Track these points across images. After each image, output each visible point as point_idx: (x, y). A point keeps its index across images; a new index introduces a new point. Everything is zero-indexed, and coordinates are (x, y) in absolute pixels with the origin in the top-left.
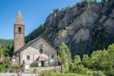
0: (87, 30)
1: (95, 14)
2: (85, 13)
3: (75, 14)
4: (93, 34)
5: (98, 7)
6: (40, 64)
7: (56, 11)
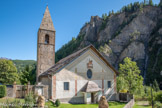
0: (141, 44)
1: (151, 22)
2: (136, 21)
3: (121, 22)
4: (151, 49)
5: (154, 12)
6: (89, 100)
7: (94, 19)
